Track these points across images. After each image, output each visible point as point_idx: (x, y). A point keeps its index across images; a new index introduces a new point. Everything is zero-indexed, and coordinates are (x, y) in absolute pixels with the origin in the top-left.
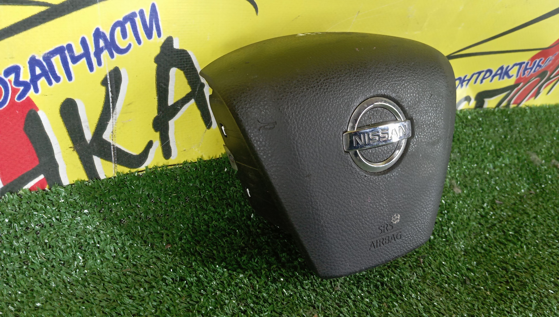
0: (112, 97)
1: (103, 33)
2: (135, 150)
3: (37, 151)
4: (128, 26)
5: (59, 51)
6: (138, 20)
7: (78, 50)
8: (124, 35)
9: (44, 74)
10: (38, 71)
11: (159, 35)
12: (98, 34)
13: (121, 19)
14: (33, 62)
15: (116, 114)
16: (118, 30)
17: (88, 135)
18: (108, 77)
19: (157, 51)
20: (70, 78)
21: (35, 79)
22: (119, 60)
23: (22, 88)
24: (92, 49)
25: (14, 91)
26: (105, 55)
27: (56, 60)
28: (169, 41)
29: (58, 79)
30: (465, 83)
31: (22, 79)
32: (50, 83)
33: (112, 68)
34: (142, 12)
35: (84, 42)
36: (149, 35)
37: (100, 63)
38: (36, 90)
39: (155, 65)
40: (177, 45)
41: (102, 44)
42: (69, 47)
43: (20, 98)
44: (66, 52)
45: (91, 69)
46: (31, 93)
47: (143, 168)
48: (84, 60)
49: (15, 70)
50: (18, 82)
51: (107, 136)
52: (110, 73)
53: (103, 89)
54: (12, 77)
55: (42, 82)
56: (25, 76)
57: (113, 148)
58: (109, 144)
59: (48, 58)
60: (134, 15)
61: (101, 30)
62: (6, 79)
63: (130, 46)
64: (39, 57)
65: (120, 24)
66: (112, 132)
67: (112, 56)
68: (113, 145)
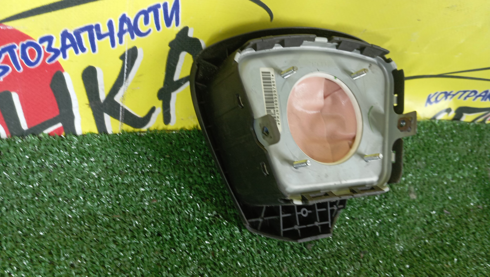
0: (127, 70)
1: (129, 19)
2: (140, 113)
3: (58, 103)
4: (151, 15)
5: (89, 28)
6: (161, 11)
7: (104, 29)
8: (146, 21)
9: (73, 45)
10: (68, 42)
11: (177, 24)
12: (124, 19)
13: (146, 9)
14: (65, 35)
15: (128, 83)
16: (142, 17)
17: (103, 96)
18: (126, 53)
19: (173, 37)
20: (94, 49)
21: (64, 47)
22: (137, 41)
23: (52, 54)
24: (116, 30)
25: (46, 55)
26: (127, 36)
27: (85, 36)
28: (186, 30)
29: (83, 50)
30: (449, 97)
31: (54, 46)
32: (77, 52)
33: (130, 46)
34: (165, 5)
35: (110, 24)
36: (168, 23)
37: (121, 42)
38: (65, 56)
39: (168, 48)
40: (191, 34)
41: (125, 27)
42: (98, 27)
43: (50, 60)
44: (94, 30)
45: (113, 44)
46: (60, 58)
47: (144, 129)
48: (108, 38)
49: (49, 39)
50: (50, 49)
51: (118, 98)
52: (129, 51)
53: (121, 62)
54: (46, 44)
55: (70, 51)
56: (57, 44)
57: (122, 109)
58: (118, 105)
59: (78, 33)
60: (158, 6)
61: (127, 16)
62: (41, 45)
63: (150, 31)
64: (71, 32)
65: (145, 13)
66: (123, 96)
67: (133, 37)
68: (122, 107)
